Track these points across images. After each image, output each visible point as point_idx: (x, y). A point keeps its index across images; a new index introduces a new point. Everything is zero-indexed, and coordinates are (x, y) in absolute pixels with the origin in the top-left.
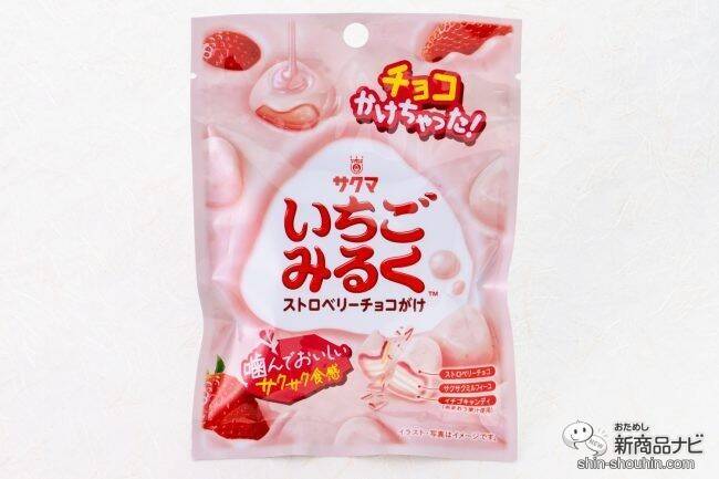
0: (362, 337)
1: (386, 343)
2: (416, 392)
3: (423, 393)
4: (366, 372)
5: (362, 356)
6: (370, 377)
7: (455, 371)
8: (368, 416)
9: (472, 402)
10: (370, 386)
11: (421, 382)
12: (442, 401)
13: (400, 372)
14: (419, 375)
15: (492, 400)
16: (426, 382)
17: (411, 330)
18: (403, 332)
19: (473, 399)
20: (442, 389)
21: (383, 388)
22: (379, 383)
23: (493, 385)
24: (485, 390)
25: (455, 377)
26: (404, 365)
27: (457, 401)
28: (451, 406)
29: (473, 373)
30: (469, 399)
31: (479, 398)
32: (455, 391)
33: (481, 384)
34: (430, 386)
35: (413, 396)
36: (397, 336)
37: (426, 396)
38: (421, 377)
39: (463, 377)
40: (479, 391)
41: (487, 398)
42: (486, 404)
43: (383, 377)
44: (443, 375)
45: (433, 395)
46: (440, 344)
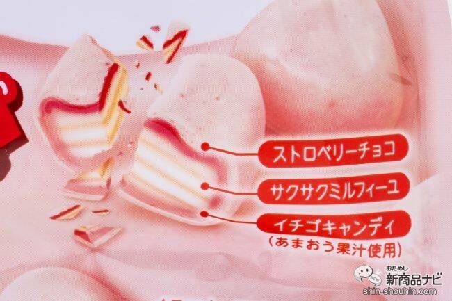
0: (47, 53)
1: (114, 69)
2: (197, 200)
3: (215, 203)
4: (60, 147)
5: (51, 106)
6: (71, 160)
7: (299, 145)
8: (71, 263)
9: (345, 228)
10: (73, 184)
11: (207, 174)
12: (266, 224)
13: (152, 147)
14: (204, 154)
15: (401, 223)
16: (222, 175)
17: (182, 34)
18: (158, 40)
19: (348, 219)
20: (265, 193)
21: (107, 191)
22: (95, 177)
23: (403, 185)
24: (379, 196)
25: (300, 163)
26: (164, 128)
27: (306, 226)
28: (290, 238)
29: (348, 152)
30: (338, 220)
31: (366, 219)
32: (300, 200)
33: (368, 180)
34: (233, 184)
35: (186, 211)
36: (145, 49)
37: (222, 213)
38: (211, 162)
39: (321, 162)
40: (366, 198)
41: (387, 216)
42: (382, 234)
43: (106, 161)
44: (267, 154)
45: (242, 209)
46: (259, 71)
